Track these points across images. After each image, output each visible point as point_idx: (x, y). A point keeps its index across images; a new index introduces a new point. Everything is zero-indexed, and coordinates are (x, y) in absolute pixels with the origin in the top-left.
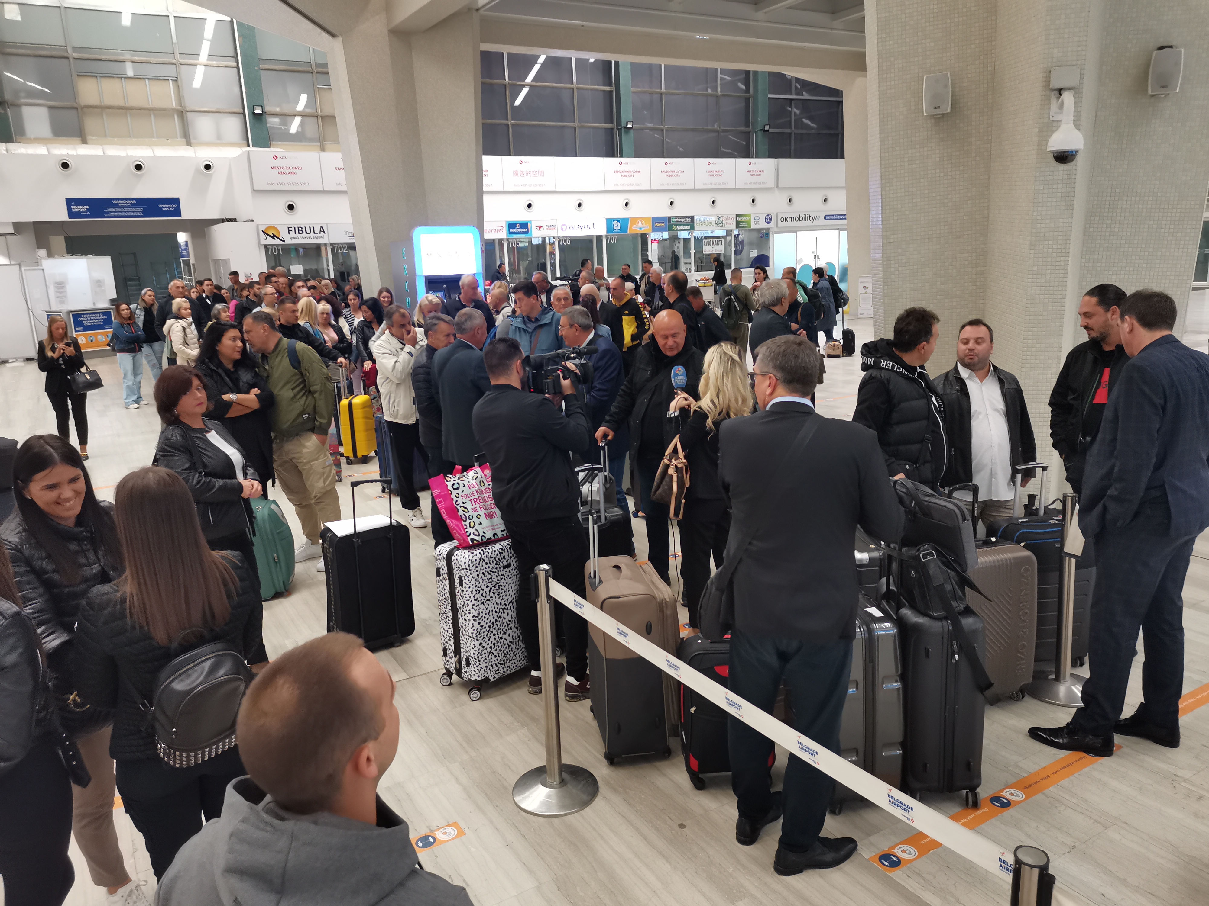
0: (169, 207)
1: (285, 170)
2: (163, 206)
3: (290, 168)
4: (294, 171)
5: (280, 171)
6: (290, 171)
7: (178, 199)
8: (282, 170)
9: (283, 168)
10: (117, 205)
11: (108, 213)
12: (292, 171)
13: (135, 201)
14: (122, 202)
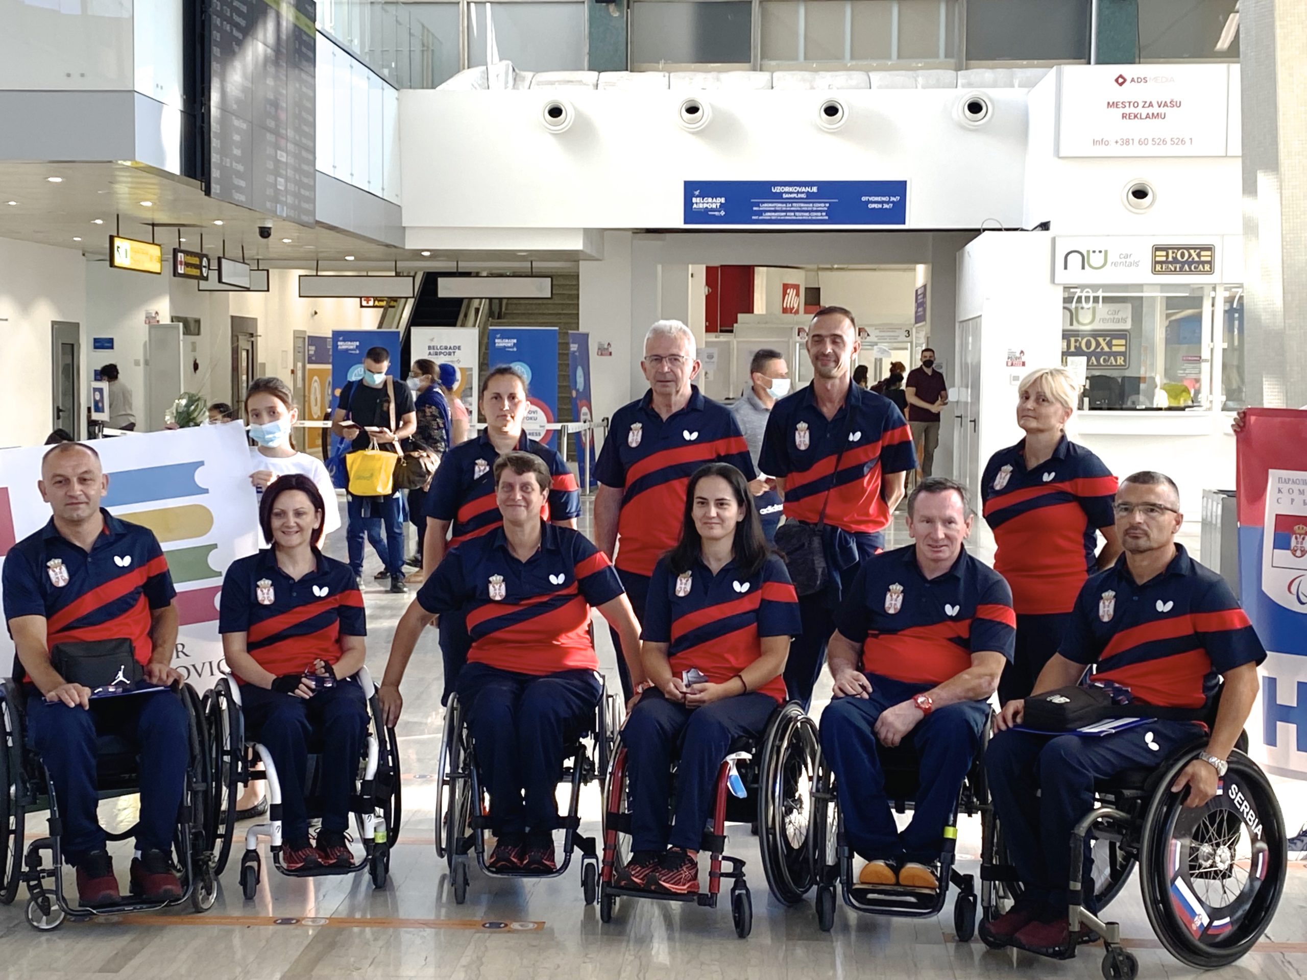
0: (882, 202)
1: (1139, 110)
2: (871, 199)
3: (1151, 105)
4: (1162, 110)
5: (1127, 110)
6: (1150, 111)
7: (904, 183)
8: (1132, 110)
9: (1136, 104)
10: (779, 195)
11: (760, 213)
12: (1155, 110)
13: (815, 189)
14: (791, 189)
